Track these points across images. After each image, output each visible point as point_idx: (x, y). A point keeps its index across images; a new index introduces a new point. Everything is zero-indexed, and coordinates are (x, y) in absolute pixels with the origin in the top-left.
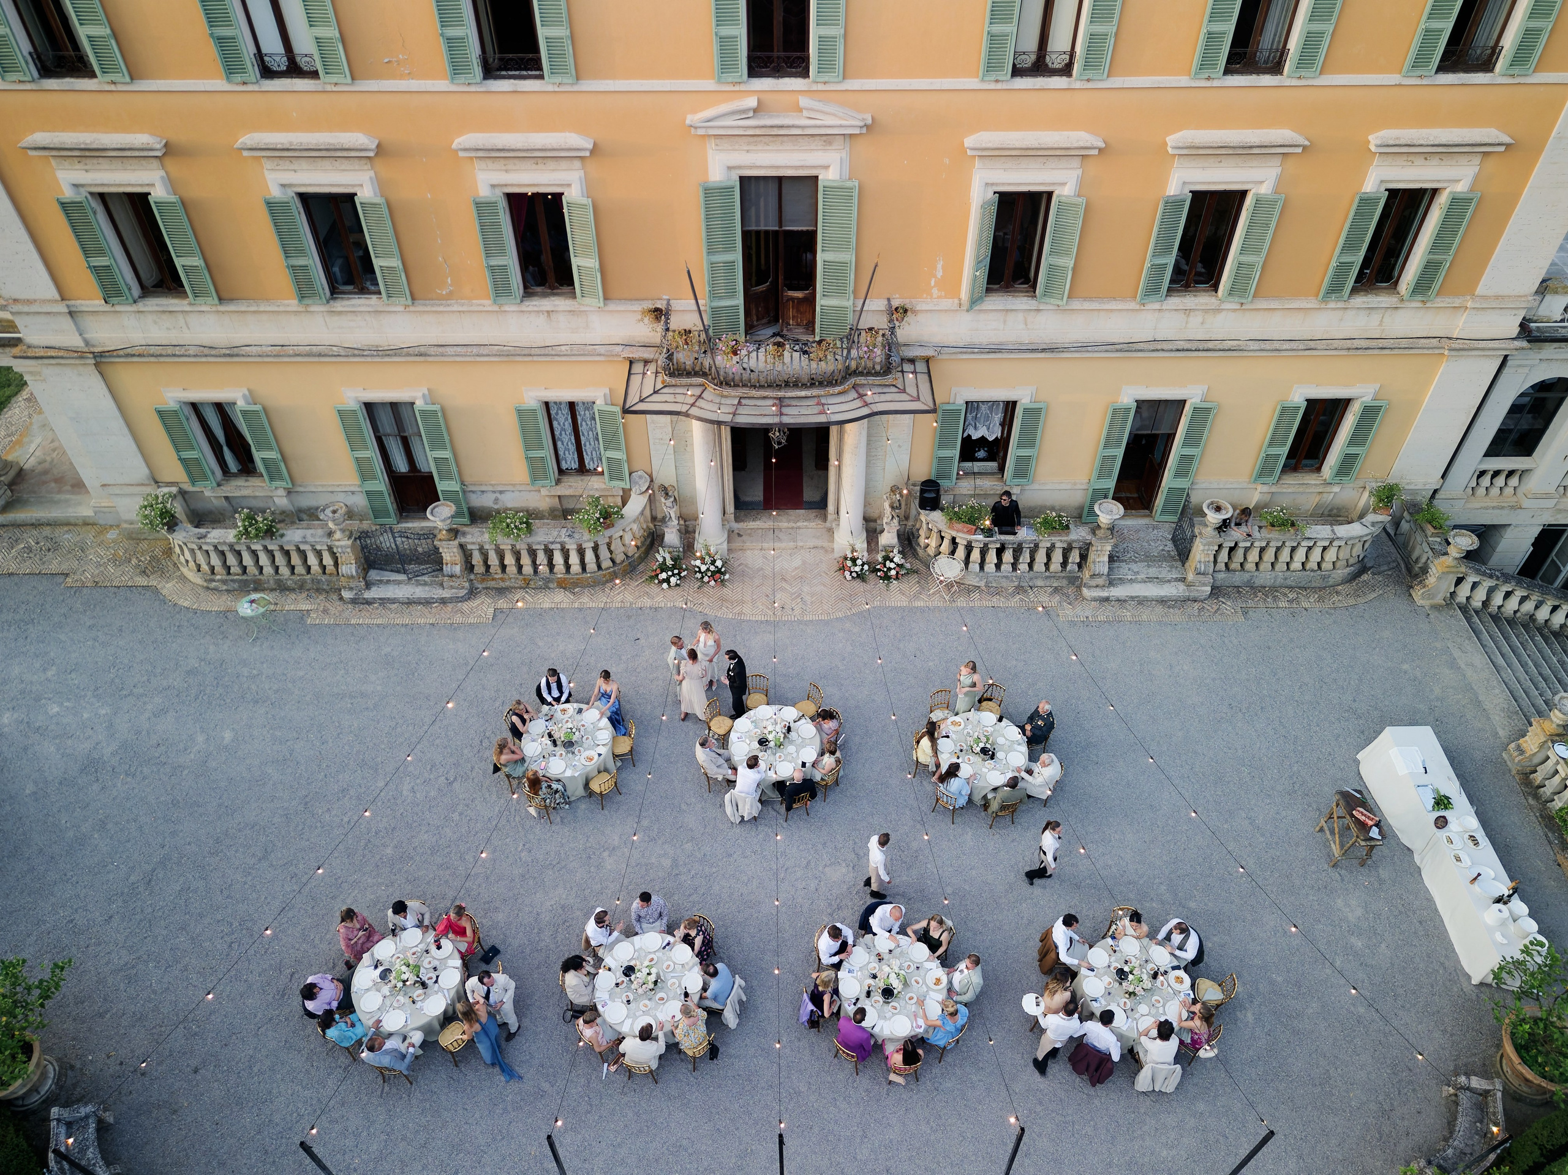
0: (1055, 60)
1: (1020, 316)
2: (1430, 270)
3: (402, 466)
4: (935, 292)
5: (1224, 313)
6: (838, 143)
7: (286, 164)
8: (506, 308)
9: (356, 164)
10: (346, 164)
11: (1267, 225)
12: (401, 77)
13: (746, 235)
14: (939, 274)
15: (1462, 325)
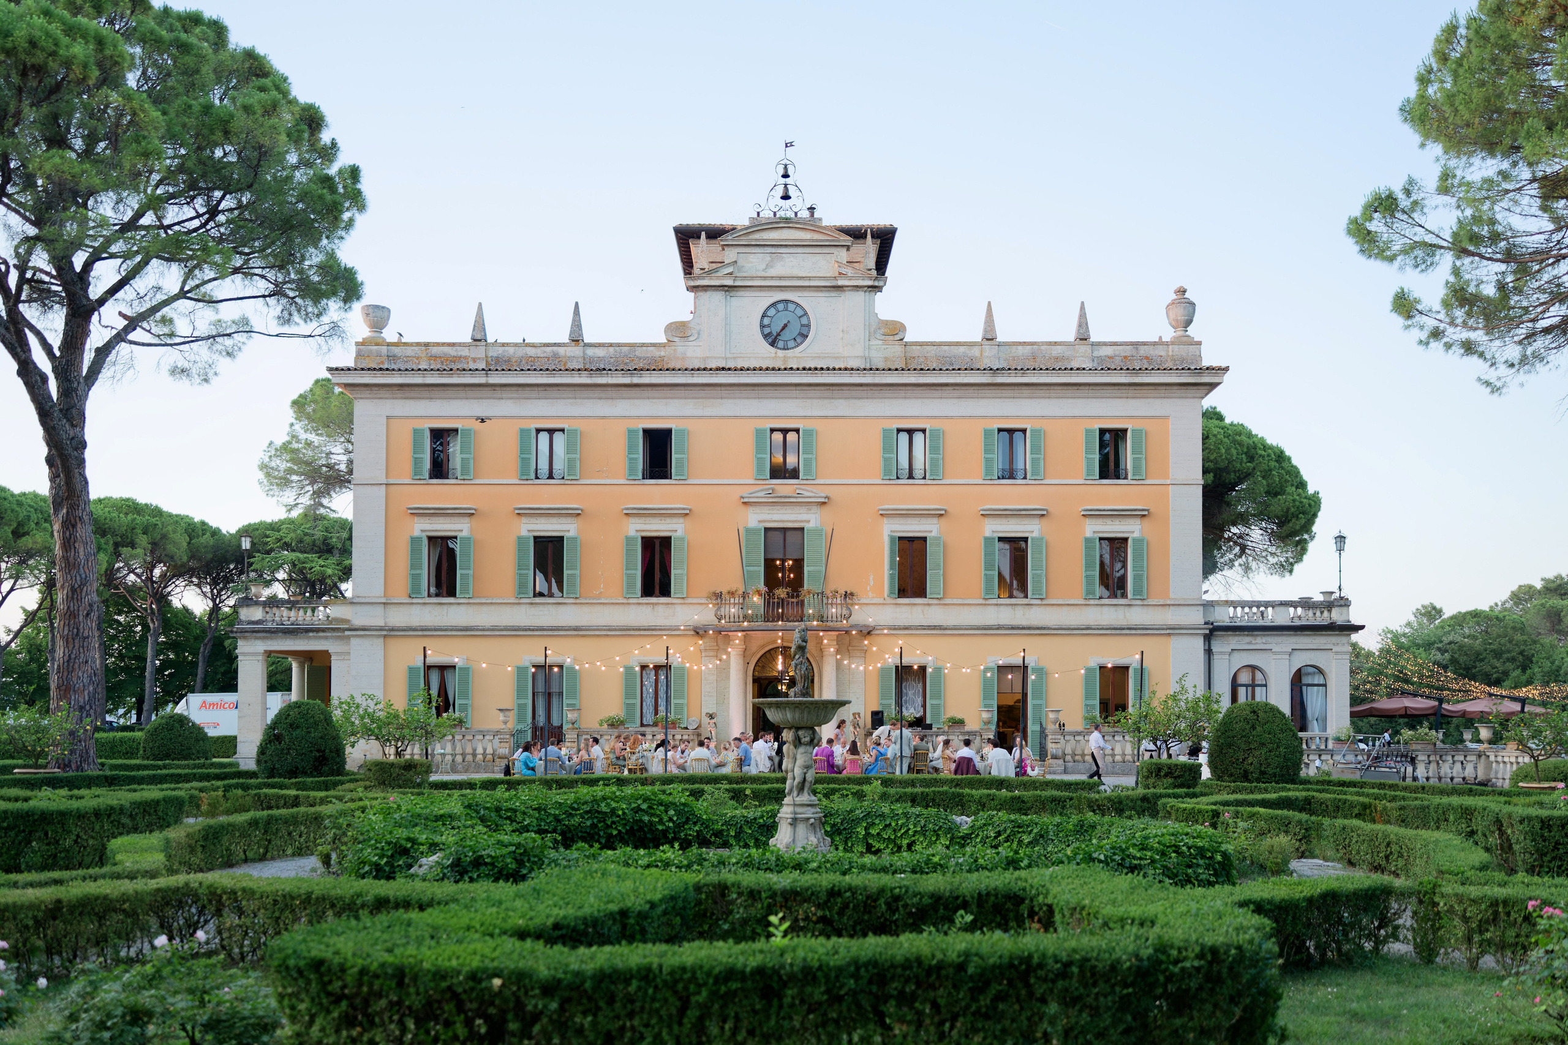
0: (918, 472)
1: (920, 608)
2: (1137, 578)
3: (541, 720)
4: (870, 594)
5: (1034, 608)
6: (815, 508)
7: (533, 520)
8: (631, 601)
9: (569, 520)
10: (563, 520)
11: (1041, 552)
12: (603, 478)
13: (766, 560)
14: (872, 583)
15: (1171, 617)
